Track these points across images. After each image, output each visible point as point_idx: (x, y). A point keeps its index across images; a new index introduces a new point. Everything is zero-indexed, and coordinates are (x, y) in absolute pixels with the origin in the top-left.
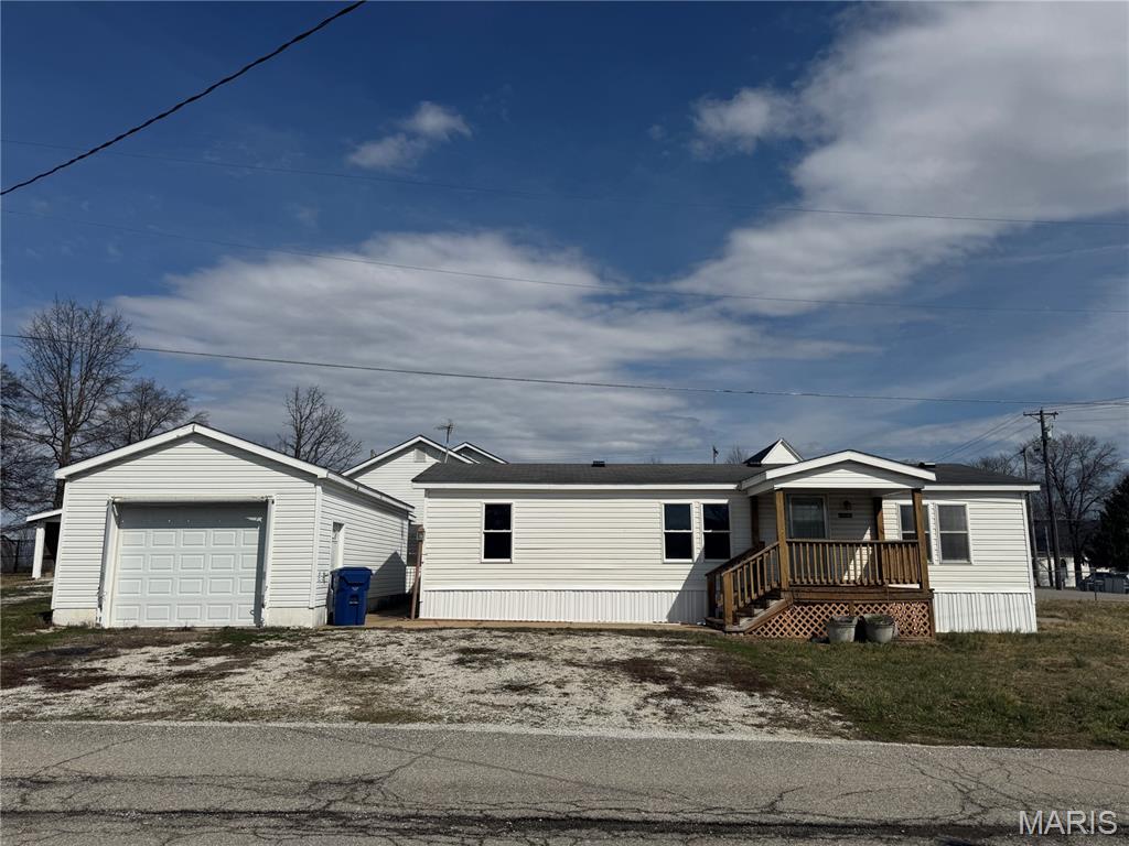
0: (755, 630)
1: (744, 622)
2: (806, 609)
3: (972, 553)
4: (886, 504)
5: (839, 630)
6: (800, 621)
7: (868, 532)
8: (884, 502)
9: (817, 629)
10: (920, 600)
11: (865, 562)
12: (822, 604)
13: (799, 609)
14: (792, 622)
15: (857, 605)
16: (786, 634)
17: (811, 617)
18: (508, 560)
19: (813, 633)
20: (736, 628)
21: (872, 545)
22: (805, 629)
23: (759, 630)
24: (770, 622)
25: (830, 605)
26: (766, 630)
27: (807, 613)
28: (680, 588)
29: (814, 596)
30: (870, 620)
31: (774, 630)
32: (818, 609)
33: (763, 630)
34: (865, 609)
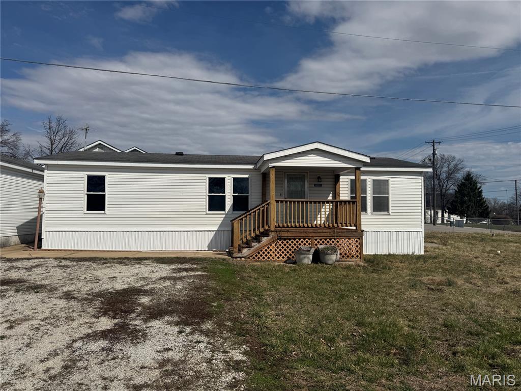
0: (251, 256)
1: (245, 251)
2: (285, 242)
3: (390, 208)
4: (342, 178)
5: (302, 256)
6: (280, 250)
7: (331, 195)
8: (341, 177)
9: (290, 255)
10: (355, 236)
11: (327, 213)
12: (295, 240)
13: (280, 242)
14: (276, 250)
15: (316, 240)
16: (271, 258)
17: (288, 247)
18: (103, 212)
19: (288, 257)
20: (240, 255)
21: (332, 202)
22: (283, 255)
23: (254, 256)
24: (261, 251)
25: (300, 239)
26: (259, 256)
27: (285, 245)
28: (216, 229)
29: (290, 234)
30: (323, 249)
31: (264, 255)
32: (292, 242)
33: (256, 256)
34: (321, 242)
